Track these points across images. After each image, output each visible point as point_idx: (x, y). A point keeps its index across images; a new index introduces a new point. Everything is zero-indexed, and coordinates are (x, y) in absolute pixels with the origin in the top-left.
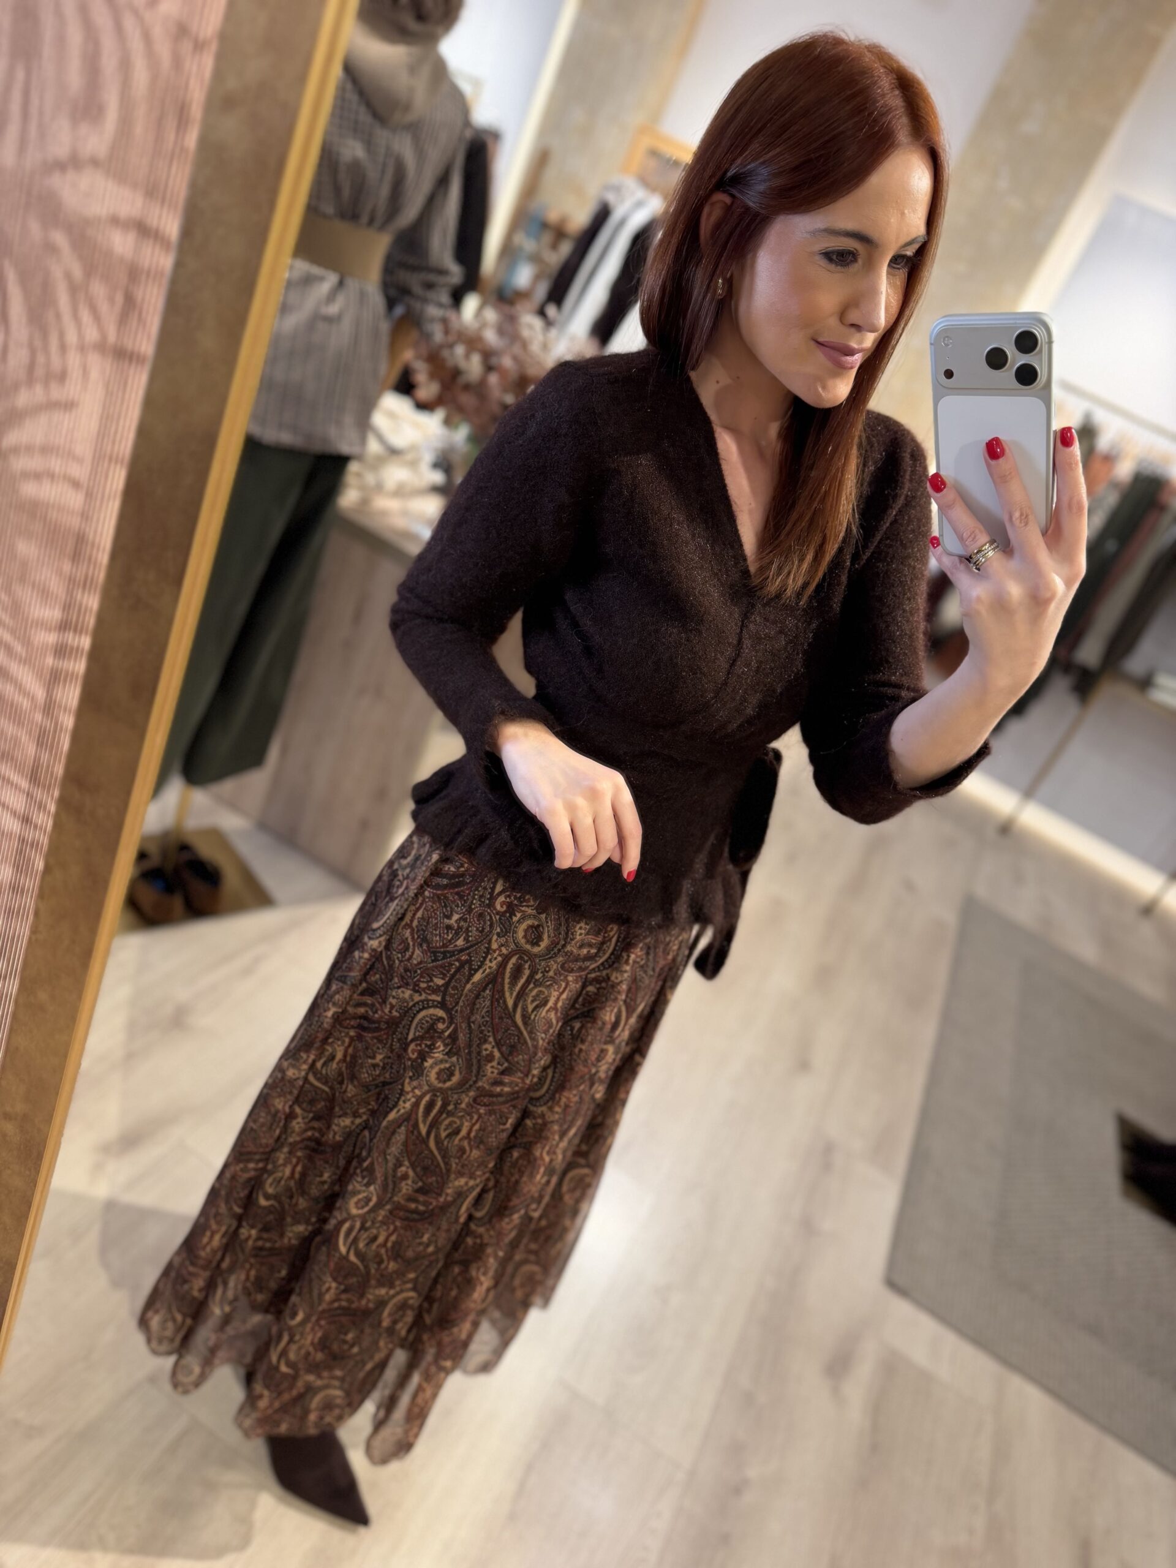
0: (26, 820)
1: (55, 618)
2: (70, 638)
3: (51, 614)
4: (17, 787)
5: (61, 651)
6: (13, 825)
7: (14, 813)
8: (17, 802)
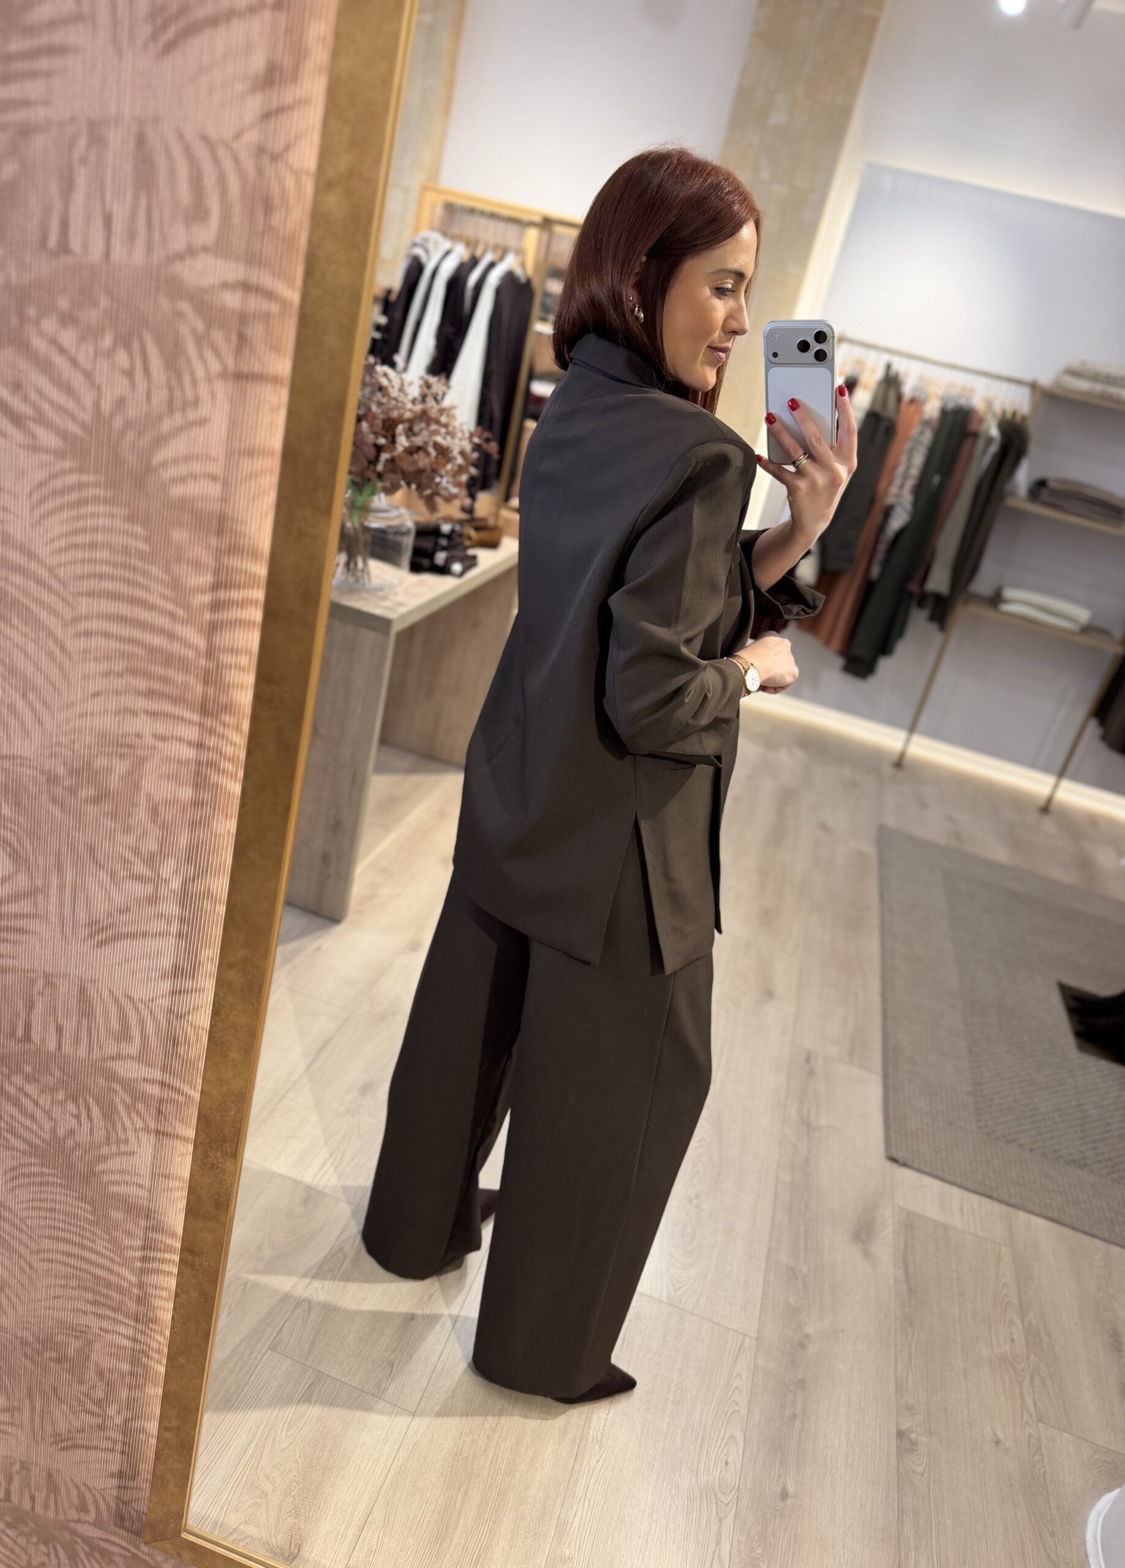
0: (200, 746)
1: (208, 582)
2: (223, 595)
3: (205, 579)
4: (190, 722)
5: (216, 606)
6: (189, 753)
7: (190, 744)
8: (191, 733)
